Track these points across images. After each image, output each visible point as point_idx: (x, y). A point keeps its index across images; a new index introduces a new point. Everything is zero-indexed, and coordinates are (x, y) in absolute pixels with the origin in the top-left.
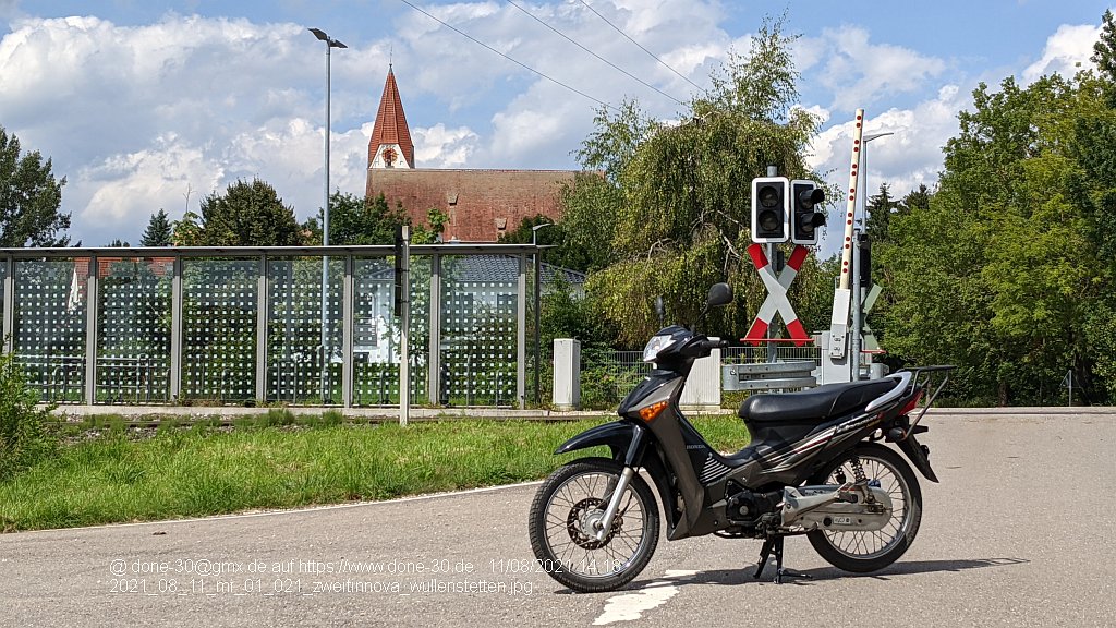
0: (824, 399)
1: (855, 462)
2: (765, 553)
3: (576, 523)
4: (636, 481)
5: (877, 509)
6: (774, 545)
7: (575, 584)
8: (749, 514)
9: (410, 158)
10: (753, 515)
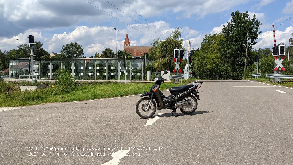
0: (182, 88)
1: (187, 98)
2: (173, 111)
3: (143, 108)
4: (152, 101)
5: (191, 105)
6: (174, 111)
7: (143, 117)
8: (170, 106)
9: (130, 45)
10: (171, 106)
